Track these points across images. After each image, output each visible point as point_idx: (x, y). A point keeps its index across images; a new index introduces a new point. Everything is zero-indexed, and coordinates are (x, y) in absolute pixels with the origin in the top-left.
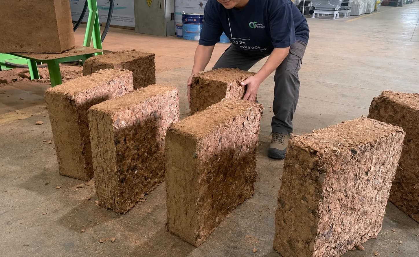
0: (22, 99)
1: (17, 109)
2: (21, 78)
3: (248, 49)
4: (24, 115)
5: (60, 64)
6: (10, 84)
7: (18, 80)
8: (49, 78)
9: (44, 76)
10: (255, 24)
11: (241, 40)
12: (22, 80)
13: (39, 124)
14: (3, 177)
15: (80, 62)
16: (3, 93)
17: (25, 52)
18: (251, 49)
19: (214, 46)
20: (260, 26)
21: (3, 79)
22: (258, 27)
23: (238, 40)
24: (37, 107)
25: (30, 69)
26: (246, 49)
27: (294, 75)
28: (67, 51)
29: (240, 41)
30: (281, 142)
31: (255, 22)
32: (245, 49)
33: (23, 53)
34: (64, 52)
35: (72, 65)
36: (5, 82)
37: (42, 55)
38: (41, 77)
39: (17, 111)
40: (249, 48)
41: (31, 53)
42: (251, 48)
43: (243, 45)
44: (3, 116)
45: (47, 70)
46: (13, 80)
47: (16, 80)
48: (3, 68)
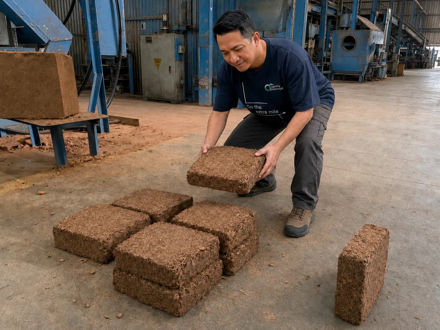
0: (23, 167)
1: (18, 178)
2: (22, 145)
3: (264, 114)
4: (25, 184)
5: (63, 131)
6: (11, 151)
7: (19, 147)
8: (52, 145)
9: (47, 144)
10: (271, 86)
11: (255, 104)
12: (23, 147)
13: (41, 194)
14: (3, 249)
15: (85, 128)
16: (3, 161)
17: (26, 117)
18: (268, 114)
19: (229, 112)
20: (277, 88)
21: (3, 146)
22: (275, 89)
23: (253, 105)
24: (39, 175)
25: (32, 136)
26: (263, 114)
27: (316, 142)
28: (70, 116)
29: (255, 106)
30: (301, 218)
31: (271, 84)
32: (261, 114)
33: (24, 118)
34: (67, 117)
35: (77, 132)
36: (4, 149)
37: (44, 121)
38: (43, 144)
39: (18, 180)
40: (266, 112)
41: (33, 119)
42: (268, 112)
43: (258, 110)
44: (3, 185)
45: (50, 136)
46: (14, 147)
47: (17, 147)
48: (3, 134)
